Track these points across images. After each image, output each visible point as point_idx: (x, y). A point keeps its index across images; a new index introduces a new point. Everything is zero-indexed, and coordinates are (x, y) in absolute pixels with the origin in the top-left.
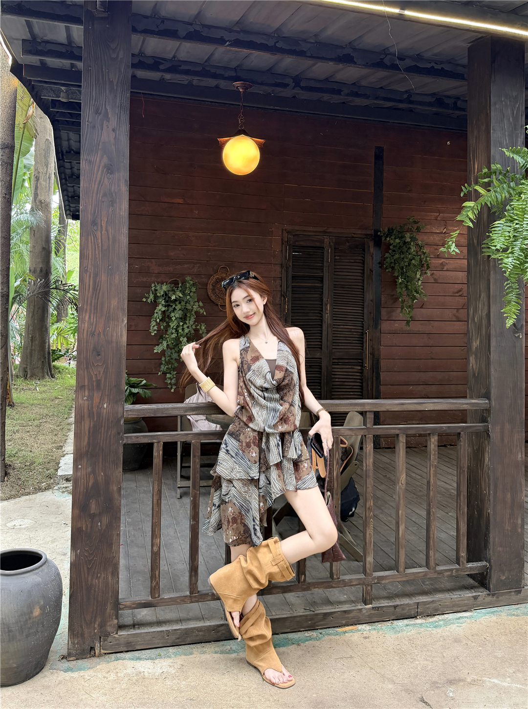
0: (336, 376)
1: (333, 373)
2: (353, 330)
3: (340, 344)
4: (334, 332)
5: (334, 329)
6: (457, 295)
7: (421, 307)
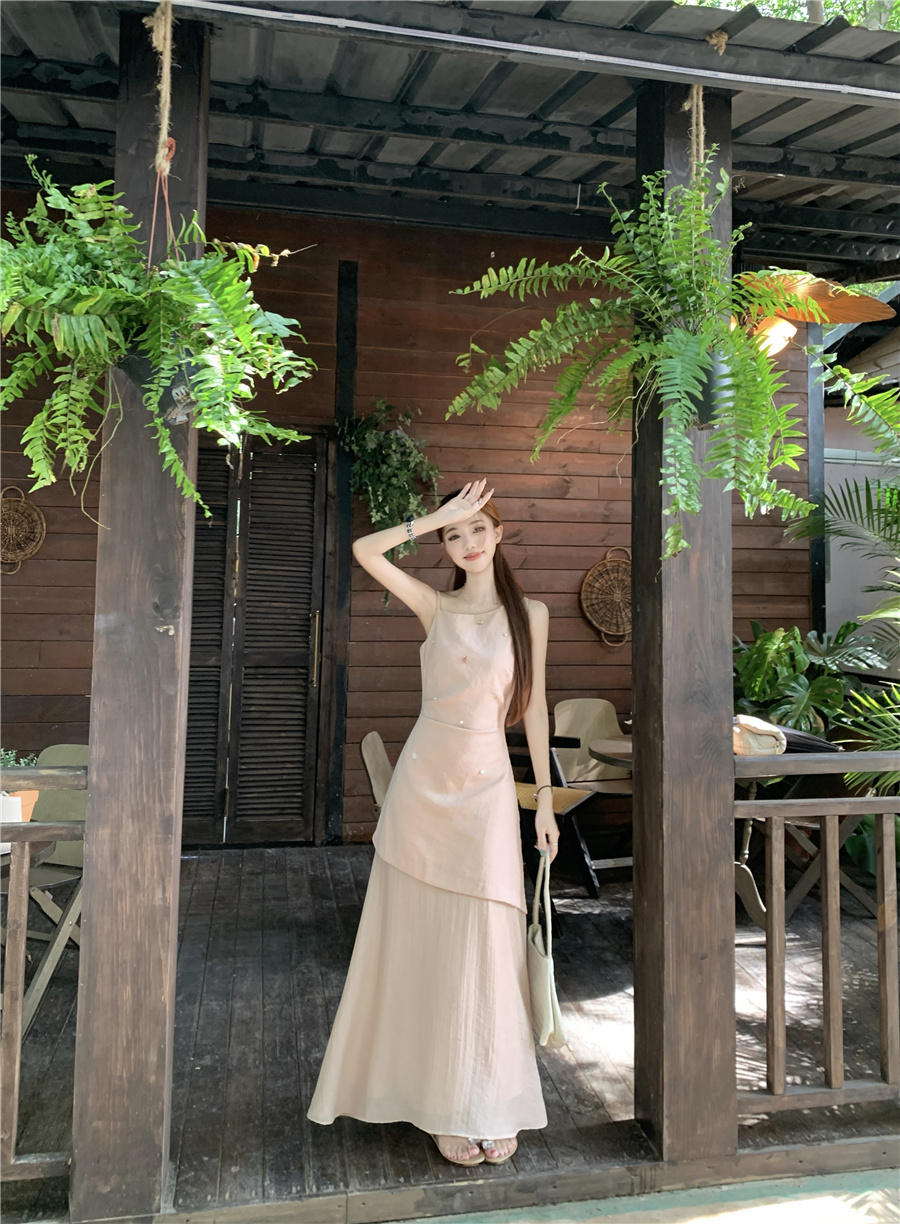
0: (251, 702)
1: (245, 695)
2: (289, 611)
4: (250, 615)
5: (250, 610)
6: (510, 542)
7: (436, 567)
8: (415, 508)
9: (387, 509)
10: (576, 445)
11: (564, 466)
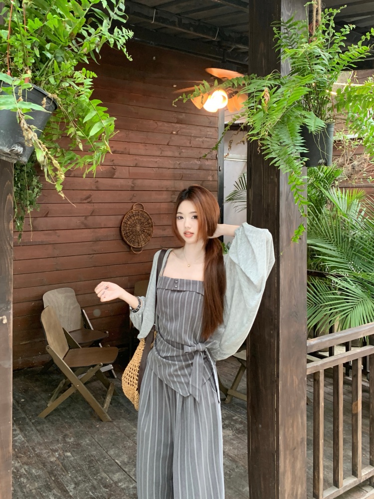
6: (86, 202)
7: (46, 216)
8: (36, 184)
9: (19, 185)
10: (118, 150)
11: (113, 161)
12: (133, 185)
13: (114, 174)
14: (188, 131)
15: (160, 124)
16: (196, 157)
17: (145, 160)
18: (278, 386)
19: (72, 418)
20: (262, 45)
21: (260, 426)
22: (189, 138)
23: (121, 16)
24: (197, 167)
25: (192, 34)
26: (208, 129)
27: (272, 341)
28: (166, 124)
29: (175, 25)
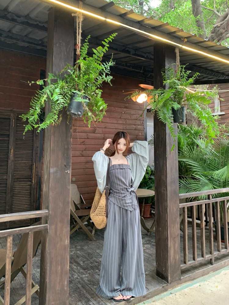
0: (16, 188)
1: (14, 187)
2: (26, 163)
3: (19, 171)
4: (15, 164)
5: (15, 163)
6: (82, 144)
12: (104, 137)
13: (95, 131)
14: (129, 112)
15: (117, 108)
16: (133, 124)
17: (109, 125)
18: (167, 211)
19: (78, 240)
20: (159, 77)
21: (160, 229)
22: (130, 115)
23: (109, 72)
24: (134, 129)
25: (131, 69)
26: (139, 111)
27: (165, 192)
28: (119, 109)
29: (124, 66)
